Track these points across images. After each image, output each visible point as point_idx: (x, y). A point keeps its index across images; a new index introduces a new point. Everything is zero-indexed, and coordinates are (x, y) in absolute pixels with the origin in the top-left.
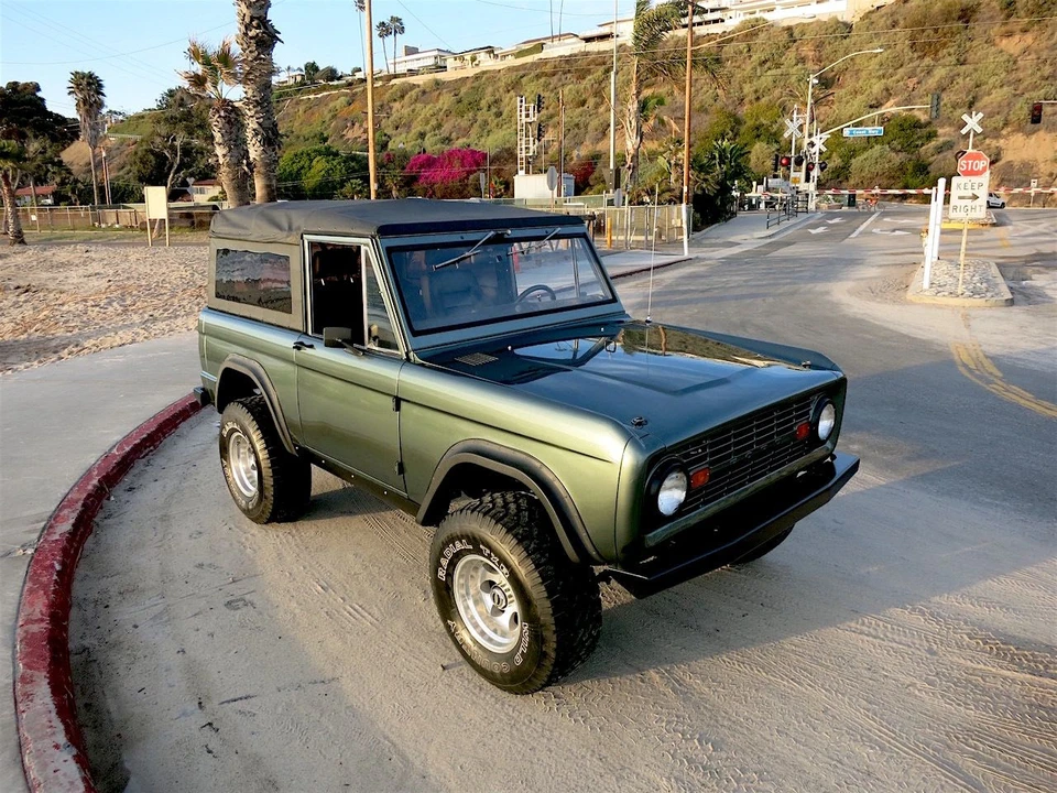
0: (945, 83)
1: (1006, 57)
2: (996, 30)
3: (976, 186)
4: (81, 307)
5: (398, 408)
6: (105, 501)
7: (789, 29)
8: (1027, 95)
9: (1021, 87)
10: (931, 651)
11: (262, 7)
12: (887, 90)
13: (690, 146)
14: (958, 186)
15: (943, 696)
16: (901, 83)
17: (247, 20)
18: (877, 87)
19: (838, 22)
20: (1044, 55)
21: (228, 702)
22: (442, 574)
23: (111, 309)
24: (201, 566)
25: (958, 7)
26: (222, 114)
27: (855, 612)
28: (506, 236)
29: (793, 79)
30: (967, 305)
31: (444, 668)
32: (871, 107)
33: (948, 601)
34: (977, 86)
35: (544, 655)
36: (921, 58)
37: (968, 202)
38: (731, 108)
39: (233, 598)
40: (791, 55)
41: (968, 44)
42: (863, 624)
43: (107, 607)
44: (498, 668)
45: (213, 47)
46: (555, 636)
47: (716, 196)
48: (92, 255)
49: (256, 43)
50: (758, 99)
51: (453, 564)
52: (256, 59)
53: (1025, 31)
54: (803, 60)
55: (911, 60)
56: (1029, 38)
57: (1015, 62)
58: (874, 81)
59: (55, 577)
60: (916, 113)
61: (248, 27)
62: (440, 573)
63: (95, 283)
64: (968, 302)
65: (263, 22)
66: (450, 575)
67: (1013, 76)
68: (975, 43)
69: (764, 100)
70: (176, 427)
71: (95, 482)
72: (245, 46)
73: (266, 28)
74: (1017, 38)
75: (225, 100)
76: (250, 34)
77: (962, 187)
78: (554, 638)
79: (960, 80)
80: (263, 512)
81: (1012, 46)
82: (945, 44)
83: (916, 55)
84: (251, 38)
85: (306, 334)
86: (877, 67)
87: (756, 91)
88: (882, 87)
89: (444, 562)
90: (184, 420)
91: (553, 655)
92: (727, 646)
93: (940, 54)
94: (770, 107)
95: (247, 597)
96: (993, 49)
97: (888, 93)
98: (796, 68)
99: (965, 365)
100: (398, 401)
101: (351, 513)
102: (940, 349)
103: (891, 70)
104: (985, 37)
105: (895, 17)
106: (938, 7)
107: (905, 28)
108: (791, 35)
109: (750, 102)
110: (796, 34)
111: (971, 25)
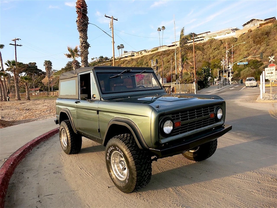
0: (264, 51)
3: (272, 70)
4: (40, 112)
5: (98, 114)
6: (30, 150)
7: (221, 40)
10: (259, 182)
11: (86, 39)
12: (248, 53)
13: (196, 69)
14: (267, 70)
15: (262, 194)
16: (252, 52)
17: (82, 42)
19: (233, 38)
21: (46, 196)
22: (108, 158)
23: (47, 112)
24: (50, 164)
25: (265, 32)
26: (75, 64)
27: (235, 173)
28: (130, 71)
29: (223, 52)
30: (273, 102)
31: (109, 187)
32: (244, 58)
33: (265, 170)
34: (273, 51)
35: (134, 178)
36: (257, 45)
37: (270, 74)
38: (207, 61)
39: (56, 171)
40: (222, 46)
41: (269, 41)
42: (237, 176)
43: (23, 173)
44: (122, 185)
45: (73, 48)
46: (136, 172)
47: (204, 81)
48: (46, 102)
49: (84, 47)
50: (214, 58)
51: (110, 155)
52: (84, 51)
54: (225, 48)
55: (254, 46)
58: (244, 52)
59: (10, 165)
60: (257, 59)
61: (82, 44)
62: (107, 158)
63: (45, 107)
64: (273, 101)
65: (86, 42)
66: (110, 158)
68: (271, 40)
69: (216, 58)
70: (54, 134)
71: (29, 145)
72: (82, 48)
73: (86, 43)
75: (76, 60)
76: (83, 45)
77: (268, 70)
78: (136, 173)
79: (268, 50)
80: (68, 150)
82: (263, 41)
83: (255, 44)
84: (83, 46)
85: (79, 99)
86: (245, 48)
87: (213, 56)
88: (247, 53)
89: (108, 154)
90: (56, 133)
91: (136, 178)
92: (194, 182)
93: (262, 44)
94: (217, 60)
95: (59, 171)
97: (249, 54)
98: (223, 50)
99: (273, 115)
100: (98, 112)
101: (93, 152)
102: (266, 112)
103: (249, 49)
104: (273, 39)
105: (248, 36)
106: (260, 32)
107: (251, 38)
108: (222, 42)
109: (212, 59)
110: (223, 41)
111: (269, 36)
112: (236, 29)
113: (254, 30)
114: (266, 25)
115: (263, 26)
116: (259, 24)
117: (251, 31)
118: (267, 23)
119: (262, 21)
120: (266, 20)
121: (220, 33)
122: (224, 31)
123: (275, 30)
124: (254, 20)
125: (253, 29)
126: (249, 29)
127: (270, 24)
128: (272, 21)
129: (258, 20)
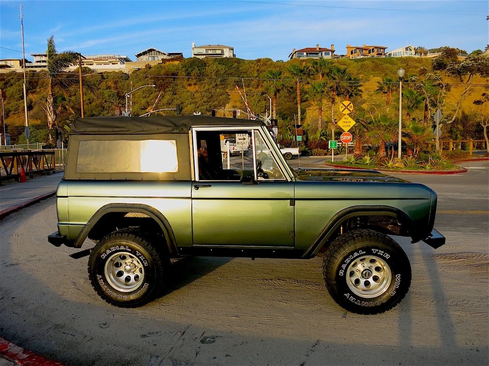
0: (170, 101)
1: (190, 93)
2: (185, 83)
7: (101, 73)
8: (200, 108)
9: (197, 105)
12: (148, 103)
16: (153, 100)
18: (143, 101)
19: (123, 73)
20: (203, 94)
25: (170, 73)
29: (106, 95)
32: (142, 109)
34: (182, 103)
36: (159, 91)
38: (77, 106)
40: (103, 84)
41: (176, 87)
50: (90, 103)
53: (195, 84)
54: (109, 88)
55: (155, 91)
56: (197, 87)
57: (194, 95)
58: (141, 98)
60: (161, 113)
67: (194, 100)
68: (178, 87)
69: (94, 104)
74: (193, 86)
79: (175, 101)
81: (192, 89)
82: (167, 86)
83: (157, 90)
86: (142, 93)
87: (89, 99)
88: (145, 101)
93: (166, 90)
94: (97, 106)
96: (185, 90)
97: (148, 104)
98: (107, 90)
103: (148, 95)
104: (182, 85)
105: (147, 74)
106: (163, 72)
107: (151, 79)
108: (103, 76)
109: (87, 104)
110: (105, 75)
111: (176, 80)
112: (127, 60)
113: (155, 66)
114: (171, 62)
115: (167, 63)
116: (160, 59)
117: (149, 67)
118: (172, 60)
119: (164, 54)
120: (170, 54)
121: (99, 60)
122: (106, 59)
123: (183, 73)
124: (154, 50)
125: (152, 65)
126: (147, 63)
127: (176, 63)
128: (179, 58)
129: (159, 52)
